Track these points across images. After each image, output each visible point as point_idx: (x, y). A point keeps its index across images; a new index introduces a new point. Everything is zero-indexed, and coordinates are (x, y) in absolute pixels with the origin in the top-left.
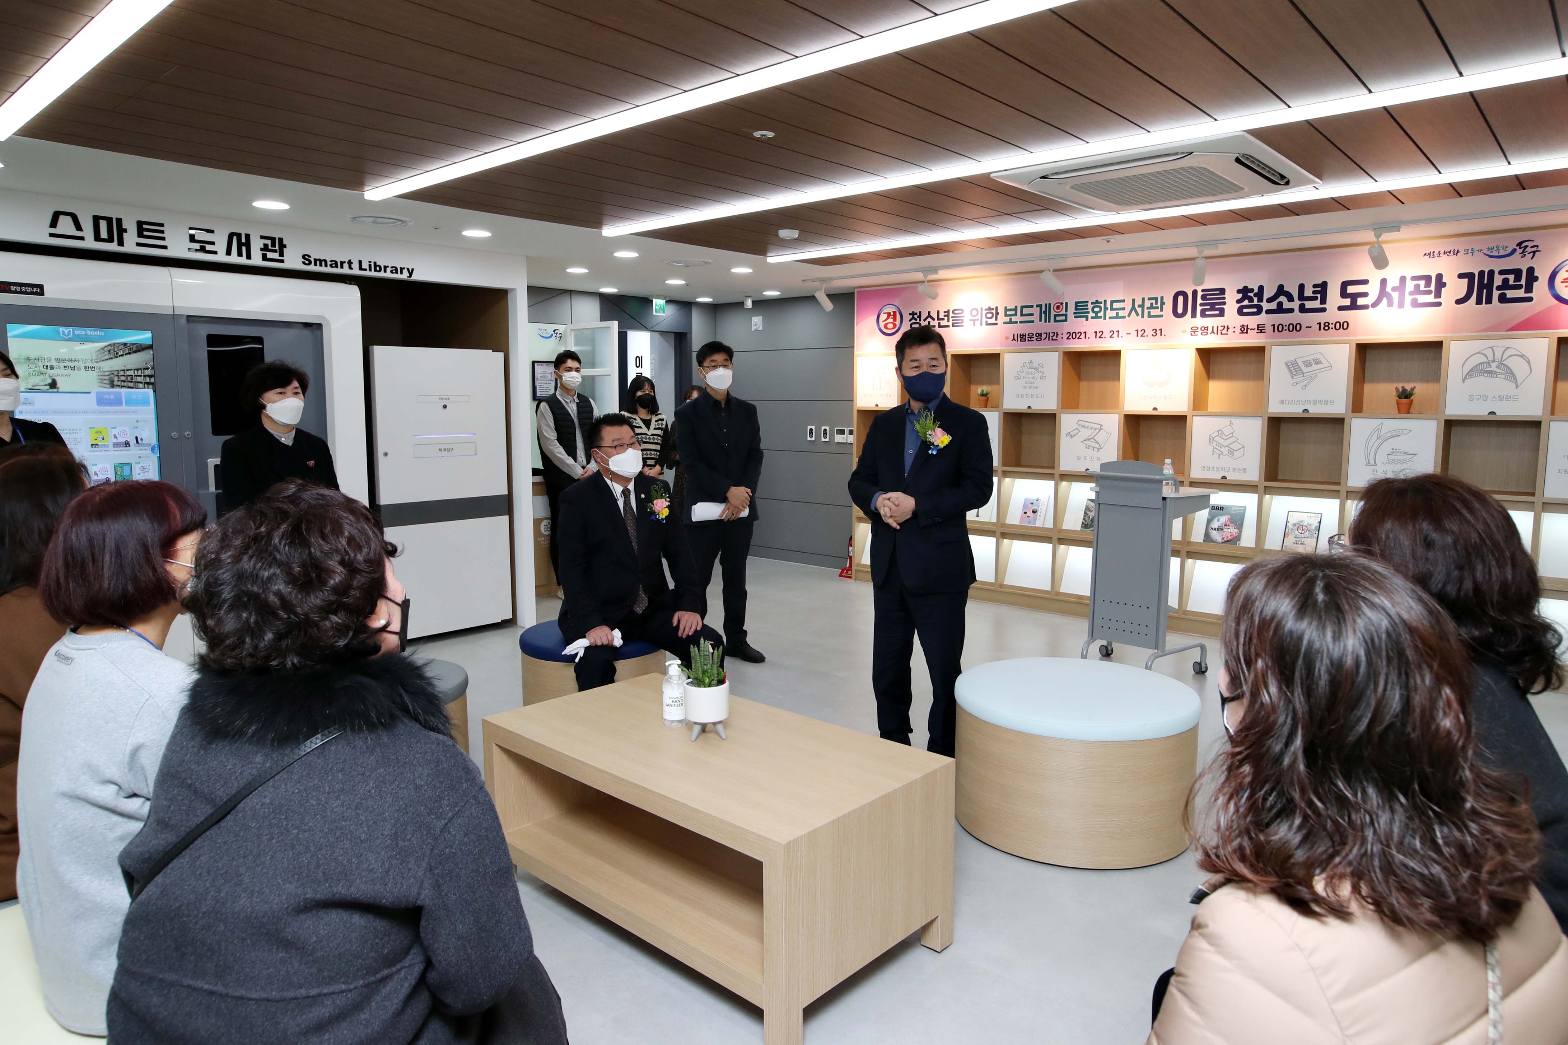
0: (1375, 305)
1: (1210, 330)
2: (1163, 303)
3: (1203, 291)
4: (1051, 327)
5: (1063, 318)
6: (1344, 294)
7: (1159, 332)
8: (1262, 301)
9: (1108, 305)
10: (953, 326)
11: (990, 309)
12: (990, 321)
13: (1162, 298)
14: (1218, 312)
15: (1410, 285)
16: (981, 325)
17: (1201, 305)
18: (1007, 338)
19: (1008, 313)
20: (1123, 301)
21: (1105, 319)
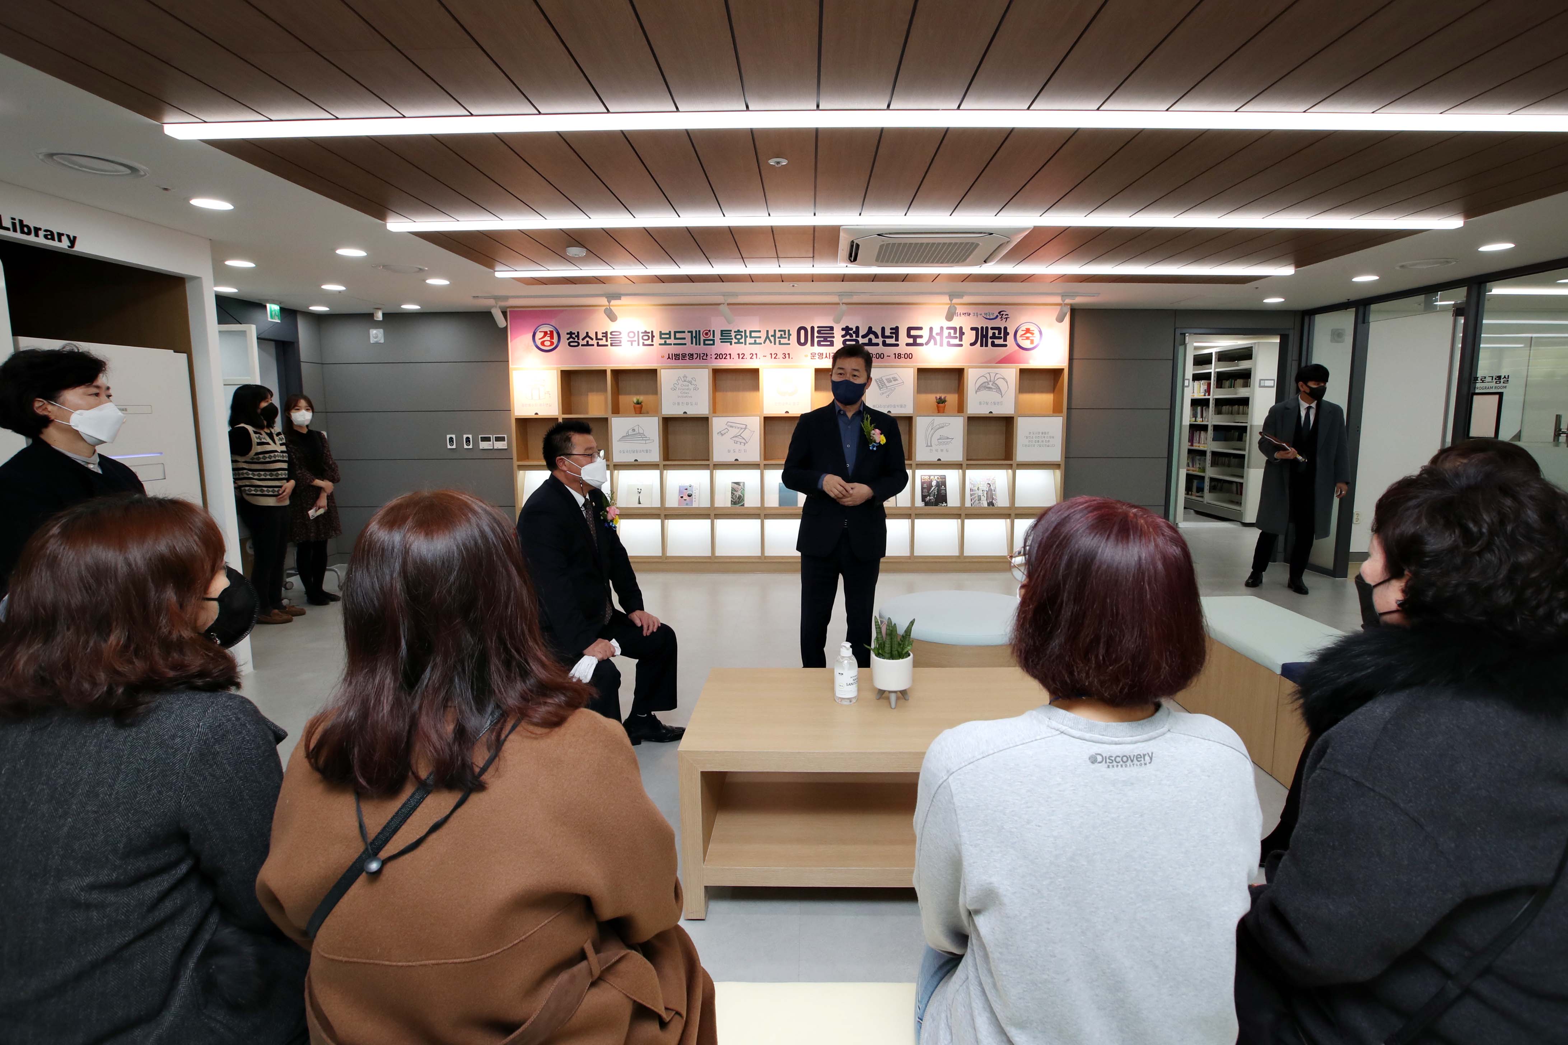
0: (927, 343)
1: (824, 356)
2: (789, 335)
3: (818, 327)
4: (701, 349)
5: (712, 342)
6: (909, 336)
7: (787, 356)
8: (858, 337)
9: (748, 334)
10: (611, 345)
11: (646, 332)
12: (646, 342)
13: (789, 331)
14: (829, 343)
15: (946, 332)
16: (639, 345)
17: (817, 337)
18: (663, 357)
19: (663, 336)
20: (760, 331)
21: (745, 344)
